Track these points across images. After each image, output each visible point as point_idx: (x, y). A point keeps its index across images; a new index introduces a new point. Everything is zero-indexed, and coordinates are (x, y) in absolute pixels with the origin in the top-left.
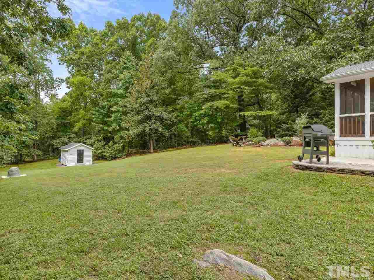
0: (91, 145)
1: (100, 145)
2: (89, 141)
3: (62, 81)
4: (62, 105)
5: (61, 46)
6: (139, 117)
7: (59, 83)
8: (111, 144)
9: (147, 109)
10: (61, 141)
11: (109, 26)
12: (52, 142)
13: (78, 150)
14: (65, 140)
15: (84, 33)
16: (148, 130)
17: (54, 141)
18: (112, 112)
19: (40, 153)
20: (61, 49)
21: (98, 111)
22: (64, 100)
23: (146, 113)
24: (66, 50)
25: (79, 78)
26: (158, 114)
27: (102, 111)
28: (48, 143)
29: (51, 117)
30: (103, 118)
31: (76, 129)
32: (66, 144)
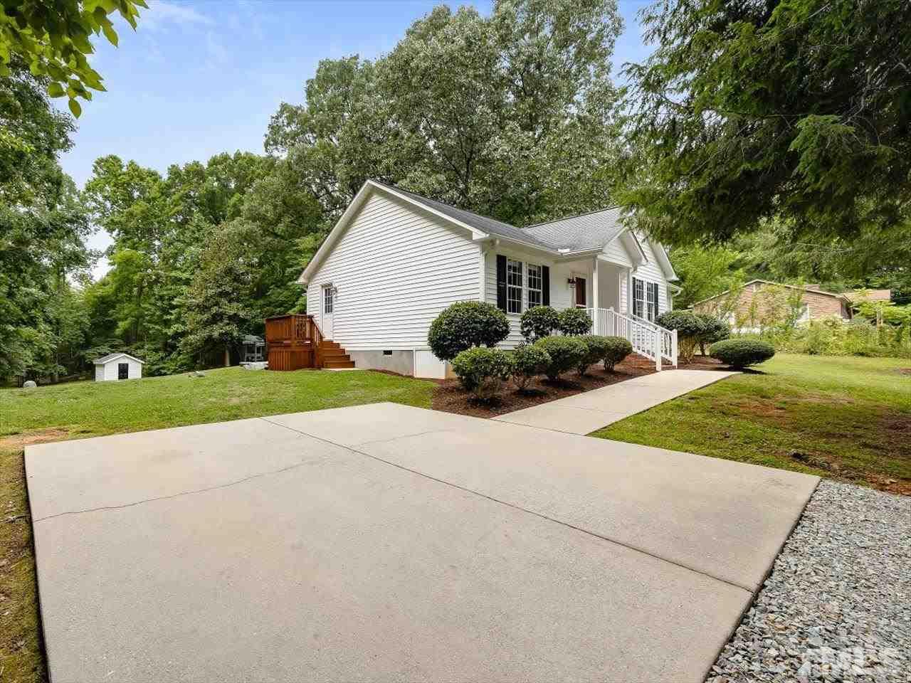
0: (143, 358)
1: (156, 357)
2: (140, 352)
3: (99, 255)
4: (100, 292)
5: (101, 199)
6: (205, 317)
7: (95, 258)
8: (174, 355)
9: (217, 304)
10: (98, 351)
11: (174, 172)
12: (82, 353)
13: (119, 365)
14: (105, 349)
15: (137, 180)
16: (216, 334)
17: (87, 352)
18: (174, 307)
19: (62, 369)
20: (100, 203)
21: (154, 305)
22: (104, 284)
23: (214, 310)
24: (108, 204)
25: (127, 252)
26: (232, 313)
27: (159, 304)
28: (76, 355)
29: (80, 313)
30: (162, 316)
31: (118, 332)
32: (106, 354)
